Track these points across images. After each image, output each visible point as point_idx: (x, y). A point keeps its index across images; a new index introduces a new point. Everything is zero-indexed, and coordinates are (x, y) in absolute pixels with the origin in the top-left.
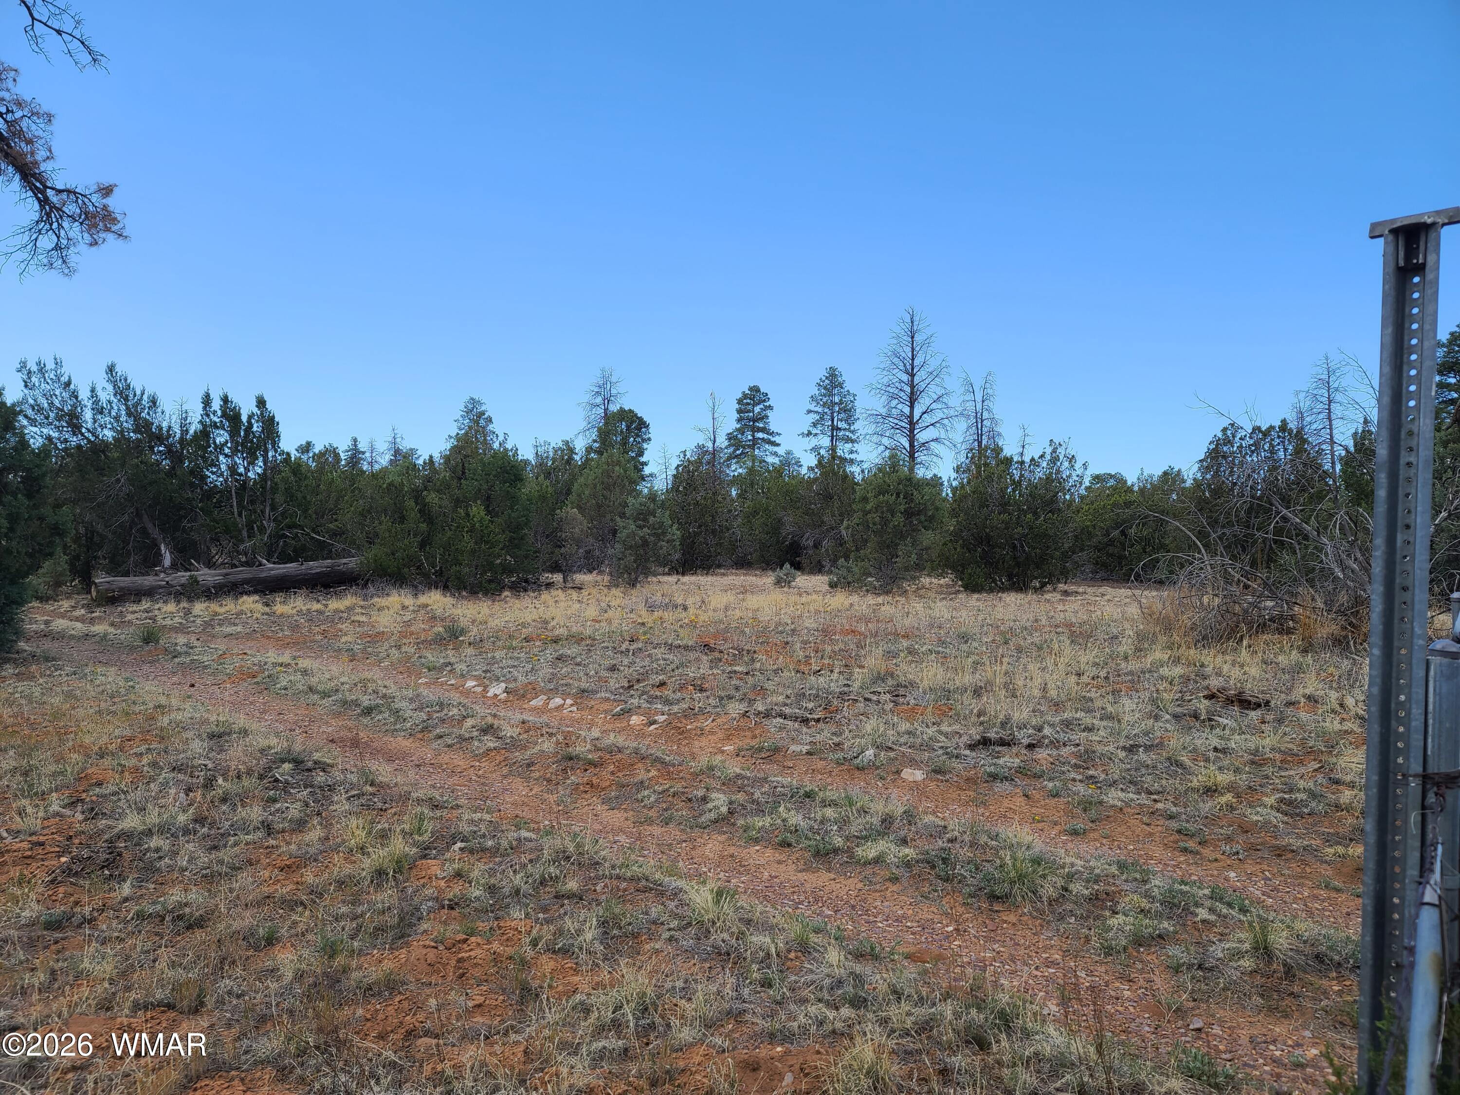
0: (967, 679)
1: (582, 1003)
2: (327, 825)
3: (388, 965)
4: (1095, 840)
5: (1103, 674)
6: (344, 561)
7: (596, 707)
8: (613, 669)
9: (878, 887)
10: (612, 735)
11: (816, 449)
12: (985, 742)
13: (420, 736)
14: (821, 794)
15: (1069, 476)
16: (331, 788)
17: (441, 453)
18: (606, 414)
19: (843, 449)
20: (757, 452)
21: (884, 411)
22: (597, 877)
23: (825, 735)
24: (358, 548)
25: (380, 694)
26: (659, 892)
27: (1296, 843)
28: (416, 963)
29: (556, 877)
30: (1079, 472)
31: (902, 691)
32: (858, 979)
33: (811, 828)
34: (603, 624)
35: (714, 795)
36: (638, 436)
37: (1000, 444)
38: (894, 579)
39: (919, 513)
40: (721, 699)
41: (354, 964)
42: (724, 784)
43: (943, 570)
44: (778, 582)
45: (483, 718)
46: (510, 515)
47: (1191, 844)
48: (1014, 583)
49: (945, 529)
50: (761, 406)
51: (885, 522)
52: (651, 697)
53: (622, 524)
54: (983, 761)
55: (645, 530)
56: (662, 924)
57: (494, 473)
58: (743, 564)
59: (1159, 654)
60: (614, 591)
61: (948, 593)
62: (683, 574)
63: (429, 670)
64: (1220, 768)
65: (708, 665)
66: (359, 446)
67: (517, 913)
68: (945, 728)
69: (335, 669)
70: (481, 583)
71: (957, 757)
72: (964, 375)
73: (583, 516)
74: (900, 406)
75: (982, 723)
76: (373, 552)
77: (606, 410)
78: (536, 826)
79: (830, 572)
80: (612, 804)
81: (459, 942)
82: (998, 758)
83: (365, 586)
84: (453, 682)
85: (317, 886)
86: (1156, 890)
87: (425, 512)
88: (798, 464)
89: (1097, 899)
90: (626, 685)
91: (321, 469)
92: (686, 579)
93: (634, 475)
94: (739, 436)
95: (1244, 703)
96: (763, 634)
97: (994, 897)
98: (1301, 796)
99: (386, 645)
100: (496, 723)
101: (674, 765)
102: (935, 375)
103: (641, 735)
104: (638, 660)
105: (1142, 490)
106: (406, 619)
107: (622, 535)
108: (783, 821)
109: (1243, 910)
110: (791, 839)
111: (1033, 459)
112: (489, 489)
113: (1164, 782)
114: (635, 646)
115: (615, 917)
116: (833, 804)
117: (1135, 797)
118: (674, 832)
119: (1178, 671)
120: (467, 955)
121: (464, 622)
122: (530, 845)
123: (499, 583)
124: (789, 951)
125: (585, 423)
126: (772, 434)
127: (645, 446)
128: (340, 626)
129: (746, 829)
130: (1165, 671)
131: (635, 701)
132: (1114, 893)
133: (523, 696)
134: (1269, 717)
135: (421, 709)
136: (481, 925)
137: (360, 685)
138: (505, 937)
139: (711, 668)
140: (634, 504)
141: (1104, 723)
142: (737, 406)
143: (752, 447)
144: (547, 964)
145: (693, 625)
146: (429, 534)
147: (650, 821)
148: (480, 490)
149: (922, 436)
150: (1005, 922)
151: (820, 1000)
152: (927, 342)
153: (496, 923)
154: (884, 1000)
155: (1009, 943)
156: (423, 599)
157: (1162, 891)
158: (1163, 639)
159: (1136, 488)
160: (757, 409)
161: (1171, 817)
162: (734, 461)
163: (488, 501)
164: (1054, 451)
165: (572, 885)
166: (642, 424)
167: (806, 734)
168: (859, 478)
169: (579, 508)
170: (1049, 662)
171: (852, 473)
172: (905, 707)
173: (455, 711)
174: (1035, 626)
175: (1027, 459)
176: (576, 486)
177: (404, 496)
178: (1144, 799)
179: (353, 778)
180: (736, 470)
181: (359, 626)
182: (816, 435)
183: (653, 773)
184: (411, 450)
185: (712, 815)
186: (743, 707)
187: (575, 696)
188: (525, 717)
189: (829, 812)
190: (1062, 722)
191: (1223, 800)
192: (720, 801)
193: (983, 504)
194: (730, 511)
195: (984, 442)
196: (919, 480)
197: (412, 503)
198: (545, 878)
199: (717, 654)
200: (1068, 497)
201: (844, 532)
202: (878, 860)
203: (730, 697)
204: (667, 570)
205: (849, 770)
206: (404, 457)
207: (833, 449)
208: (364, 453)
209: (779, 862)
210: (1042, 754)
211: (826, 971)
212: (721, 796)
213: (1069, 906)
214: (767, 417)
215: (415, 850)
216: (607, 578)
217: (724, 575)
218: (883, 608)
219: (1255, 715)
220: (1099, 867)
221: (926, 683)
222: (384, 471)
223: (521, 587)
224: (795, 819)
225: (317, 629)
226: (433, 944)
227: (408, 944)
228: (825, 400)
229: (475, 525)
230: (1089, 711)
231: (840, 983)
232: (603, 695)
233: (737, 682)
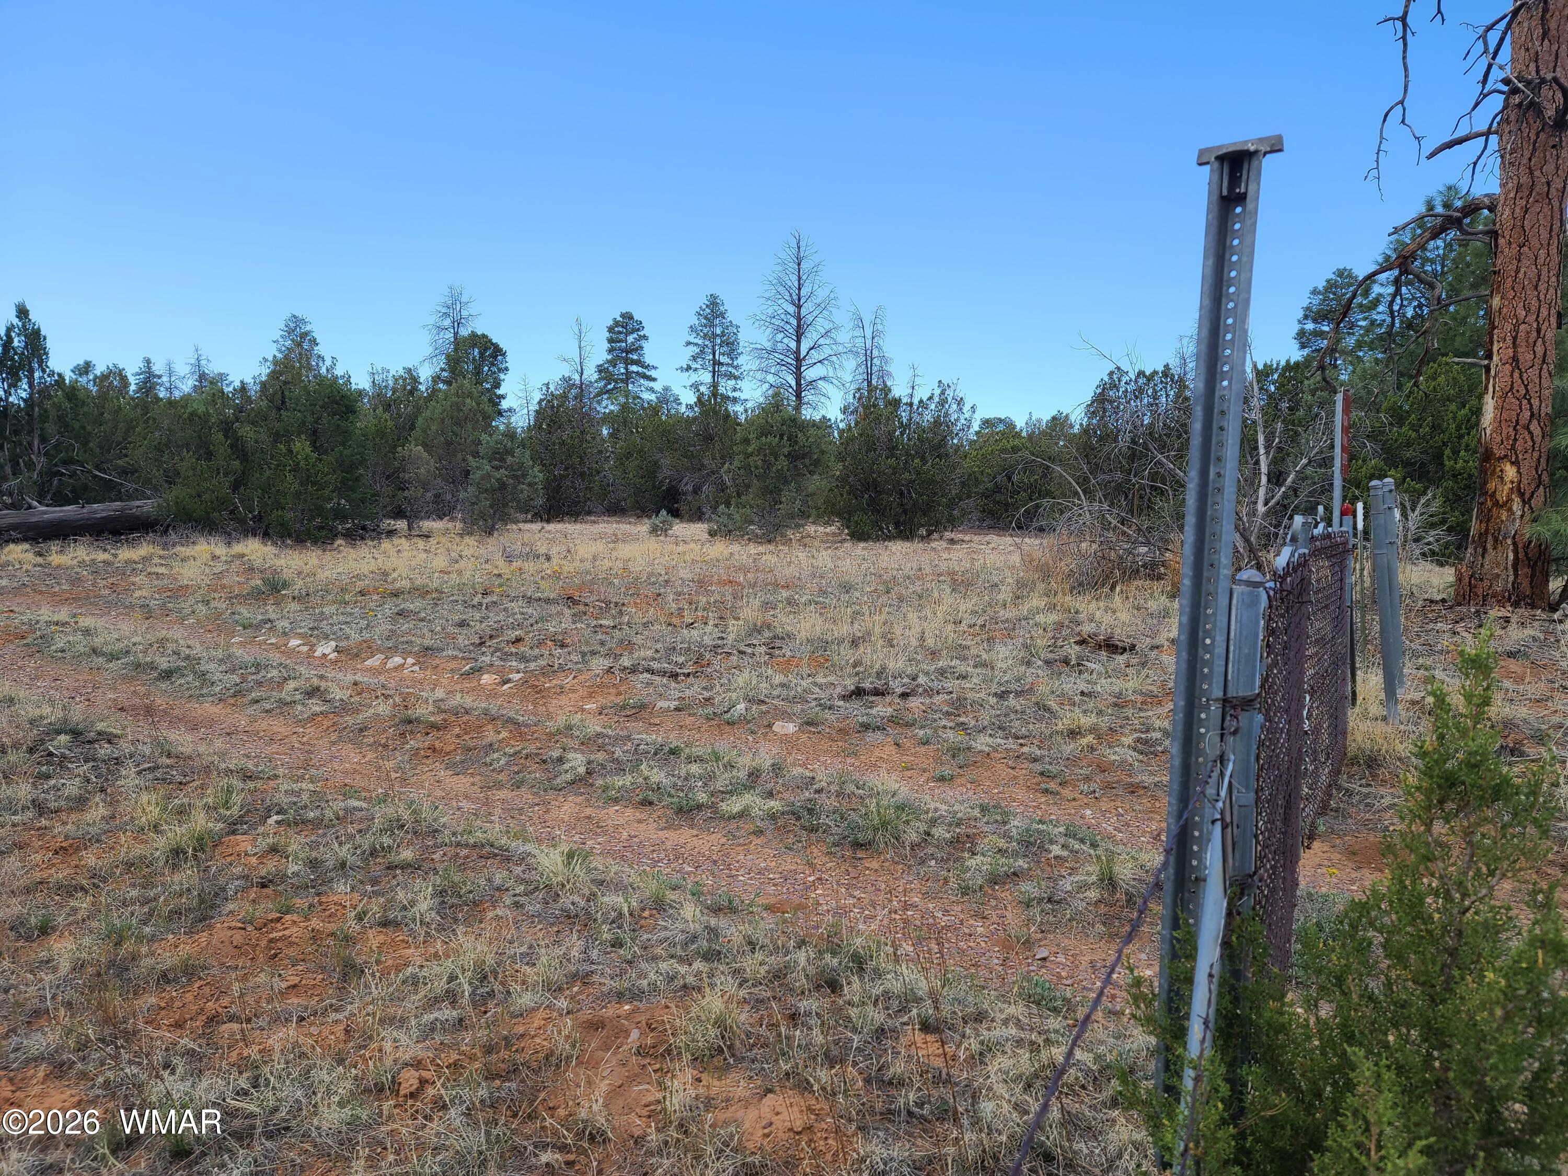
0: (844, 630)
1: (414, 976)
2: (113, 803)
3: (186, 949)
4: (962, 785)
5: (979, 622)
6: (138, 503)
7: (442, 666)
8: (462, 624)
9: (741, 841)
10: (459, 696)
11: (695, 386)
12: (859, 692)
13: (232, 701)
14: (687, 751)
15: (957, 420)
16: (118, 761)
17: (254, 378)
18: (456, 338)
19: (726, 386)
20: (630, 386)
21: (768, 345)
22: (435, 846)
23: (694, 690)
24: (155, 488)
25: (183, 655)
26: (505, 857)
27: (1148, 780)
28: (220, 946)
29: (389, 847)
30: (967, 416)
31: (778, 643)
32: (713, 933)
33: (675, 785)
34: (454, 576)
35: (571, 755)
36: (493, 364)
37: (889, 383)
38: (777, 527)
39: (804, 456)
40: (584, 654)
41: (144, 950)
42: (582, 744)
43: (829, 518)
44: (654, 530)
45: (308, 679)
46: (341, 452)
47: (1053, 786)
48: (901, 531)
49: (831, 473)
50: (635, 335)
51: (768, 466)
52: (506, 654)
53: (474, 464)
54: (856, 711)
55: (502, 471)
56: (507, 890)
57: (321, 403)
58: (615, 510)
59: (1037, 602)
60: (467, 540)
61: (832, 542)
62: (548, 521)
63: (245, 628)
64: (1085, 712)
65: (570, 620)
66: (154, 368)
67: (341, 887)
68: (820, 680)
69: (125, 628)
70: (308, 530)
71: (830, 708)
72: (852, 309)
73: (430, 454)
74: (786, 341)
75: (857, 674)
76: (174, 493)
77: (456, 334)
78: (368, 795)
79: (710, 520)
80: (457, 769)
81: (272, 921)
82: (871, 707)
83: (166, 531)
84: (273, 641)
85: (101, 869)
86: (1014, 830)
87: (238, 448)
88: (677, 400)
89: (958, 841)
90: (478, 642)
91: (104, 395)
92: (551, 527)
93: (488, 409)
94: (611, 369)
95: (1111, 647)
96: (634, 586)
97: (857, 845)
98: (1156, 735)
99: (191, 600)
100: (323, 684)
101: (526, 726)
102: (822, 307)
103: (492, 694)
104: (491, 615)
105: (1030, 436)
106: (216, 570)
107: (476, 476)
108: (645, 779)
109: (1094, 845)
110: (653, 797)
111: (921, 401)
112: (316, 422)
113: (1031, 726)
114: (488, 599)
115: (454, 885)
116: (699, 759)
117: (1002, 742)
118: (526, 795)
119: (1053, 617)
120: (280, 934)
121: (287, 574)
122: (359, 814)
123: (331, 530)
124: (643, 910)
125: (431, 349)
126: (647, 367)
127: (502, 376)
128: (132, 579)
129: (605, 789)
130: (1040, 618)
131: (487, 659)
132: (975, 835)
133: (357, 655)
134: (1134, 661)
135: (233, 671)
136: (298, 902)
137: (156, 645)
138: (327, 913)
139: (574, 622)
140: (488, 442)
141: (979, 670)
142: (607, 335)
143: (626, 381)
144: (375, 938)
145: (556, 576)
146: (243, 473)
147: (499, 786)
148: (304, 423)
149: (810, 374)
150: (868, 868)
151: (672, 957)
152: (815, 271)
153: (317, 899)
154: (738, 952)
155: (870, 888)
156: (238, 548)
157: (1020, 831)
158: (1041, 586)
159: (1024, 434)
160: (630, 339)
161: (1035, 760)
162: (605, 396)
163: (314, 437)
164: (943, 393)
165: (407, 854)
166: (498, 352)
167: (675, 690)
168: (742, 418)
169: (425, 445)
170: (928, 612)
171: (736, 413)
172: (781, 659)
173: (275, 673)
174: (919, 574)
175: (916, 401)
176: (420, 421)
177: (210, 429)
178: (1011, 744)
179: (147, 750)
180: (608, 406)
181: (158, 579)
182: (696, 370)
183: (504, 734)
184: (221, 374)
185: (569, 777)
186: (607, 663)
187: (417, 655)
188: (358, 678)
189: (694, 768)
190: (937, 670)
191: (1084, 741)
192: (577, 761)
193: (871, 448)
194: (600, 452)
195: (874, 382)
196: (804, 421)
197: (220, 436)
198: (375, 849)
199: (581, 608)
200: (955, 441)
201: (725, 478)
202: (743, 814)
203: (593, 653)
204: (529, 516)
205: (719, 726)
206: (211, 383)
207: (715, 385)
208: (160, 377)
209: (640, 821)
210: (915, 703)
211: (681, 927)
212: (579, 756)
213: (930, 850)
214: (642, 348)
215: (220, 825)
216: (459, 525)
217: (594, 522)
218: (764, 558)
219: (1121, 659)
220: (962, 810)
221: (803, 634)
222: (186, 399)
223: (357, 535)
224: (658, 776)
225: (104, 582)
226: (240, 925)
227: (210, 927)
228: (705, 331)
229: (298, 463)
230: (965, 659)
231: (695, 938)
232: (450, 652)
233: (603, 637)
